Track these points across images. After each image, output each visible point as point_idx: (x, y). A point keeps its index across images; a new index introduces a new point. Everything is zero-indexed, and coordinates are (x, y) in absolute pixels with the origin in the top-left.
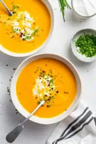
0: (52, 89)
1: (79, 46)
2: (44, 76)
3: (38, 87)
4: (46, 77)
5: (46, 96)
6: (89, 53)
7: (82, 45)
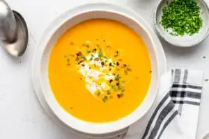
0: (110, 65)
1: (169, 26)
2: (85, 59)
3: (90, 78)
4: (88, 57)
5: (111, 81)
6: (191, 27)
7: (173, 21)
